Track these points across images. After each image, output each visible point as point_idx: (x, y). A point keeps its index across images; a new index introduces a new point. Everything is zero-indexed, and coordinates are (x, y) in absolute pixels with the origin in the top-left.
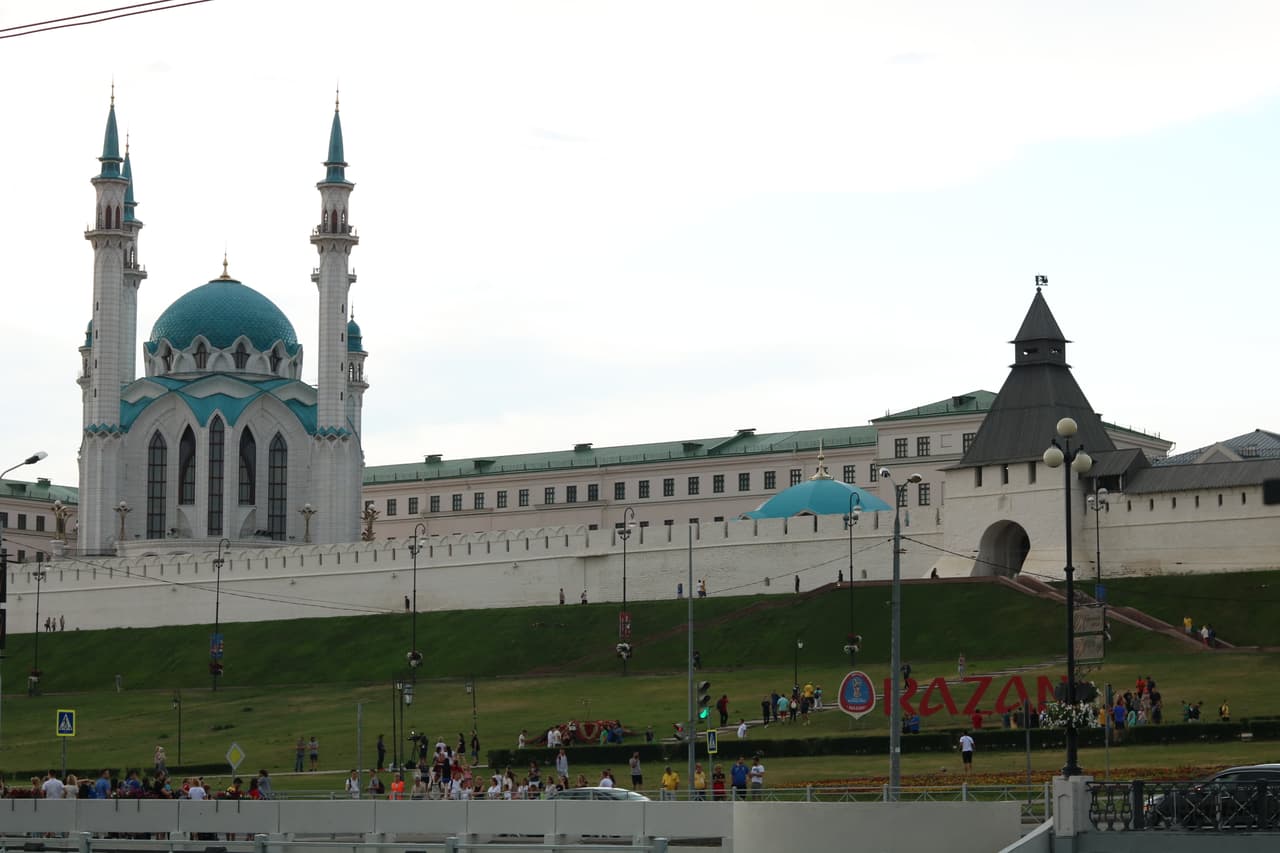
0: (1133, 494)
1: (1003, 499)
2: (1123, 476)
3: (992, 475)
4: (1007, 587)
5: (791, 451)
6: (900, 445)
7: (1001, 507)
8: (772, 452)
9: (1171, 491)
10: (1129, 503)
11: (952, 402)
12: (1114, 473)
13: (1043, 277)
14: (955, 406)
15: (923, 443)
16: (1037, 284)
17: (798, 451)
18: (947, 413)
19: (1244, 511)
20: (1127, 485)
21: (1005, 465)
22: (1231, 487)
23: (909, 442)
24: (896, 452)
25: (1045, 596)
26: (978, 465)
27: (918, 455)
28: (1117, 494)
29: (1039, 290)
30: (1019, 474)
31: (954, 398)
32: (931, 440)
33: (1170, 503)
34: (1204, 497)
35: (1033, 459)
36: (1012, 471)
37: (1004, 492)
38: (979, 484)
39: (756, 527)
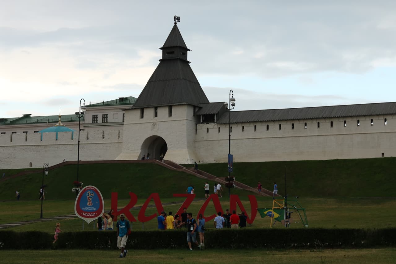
0: (221, 124)
1: (154, 124)
2: (217, 114)
3: (149, 113)
4: (159, 165)
5: (46, 123)
6: (95, 117)
7: (153, 128)
8: (38, 123)
9: (242, 123)
10: (219, 128)
11: (119, 100)
12: (212, 113)
13: (178, 17)
14: (120, 102)
15: (105, 117)
16: (175, 21)
17: (49, 122)
18: (116, 104)
19: (280, 133)
20: (218, 120)
21: (156, 108)
22: (273, 121)
23: (99, 117)
24: (93, 121)
25: (181, 170)
26: (141, 107)
27: (103, 122)
28: (213, 124)
29: (175, 23)
30: (163, 112)
31: (120, 98)
32: (109, 116)
33: (241, 128)
34: (259, 126)
35: (171, 105)
36: (159, 111)
37: (155, 121)
38: (142, 117)
39: (26, 137)
